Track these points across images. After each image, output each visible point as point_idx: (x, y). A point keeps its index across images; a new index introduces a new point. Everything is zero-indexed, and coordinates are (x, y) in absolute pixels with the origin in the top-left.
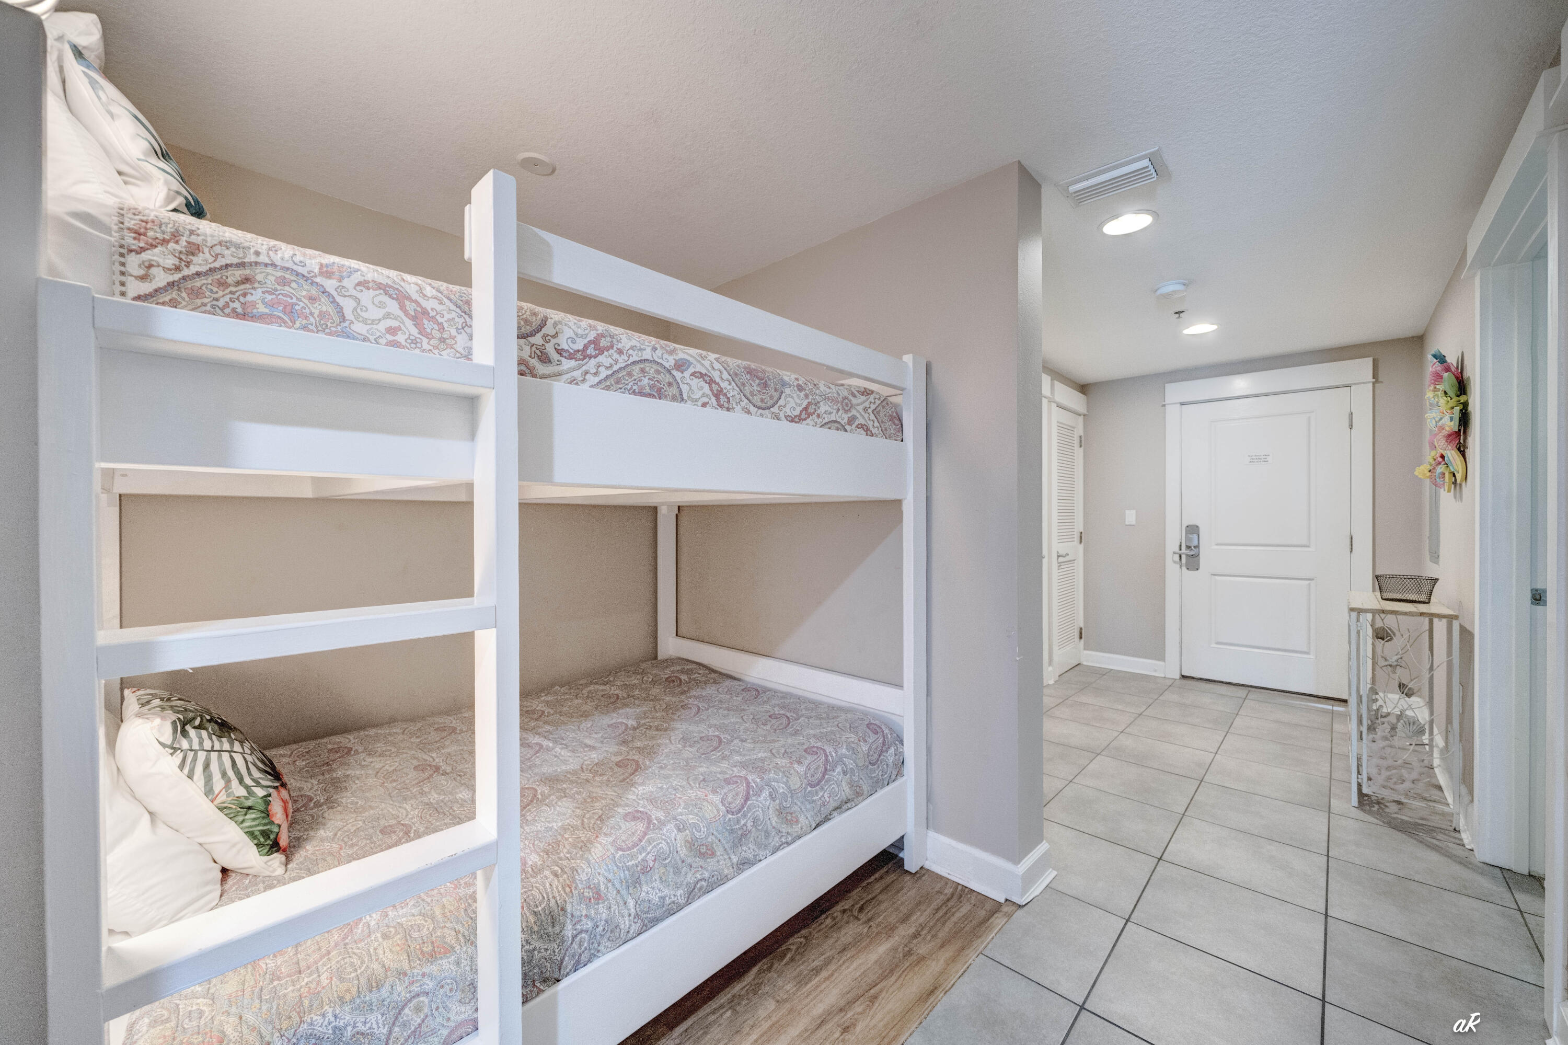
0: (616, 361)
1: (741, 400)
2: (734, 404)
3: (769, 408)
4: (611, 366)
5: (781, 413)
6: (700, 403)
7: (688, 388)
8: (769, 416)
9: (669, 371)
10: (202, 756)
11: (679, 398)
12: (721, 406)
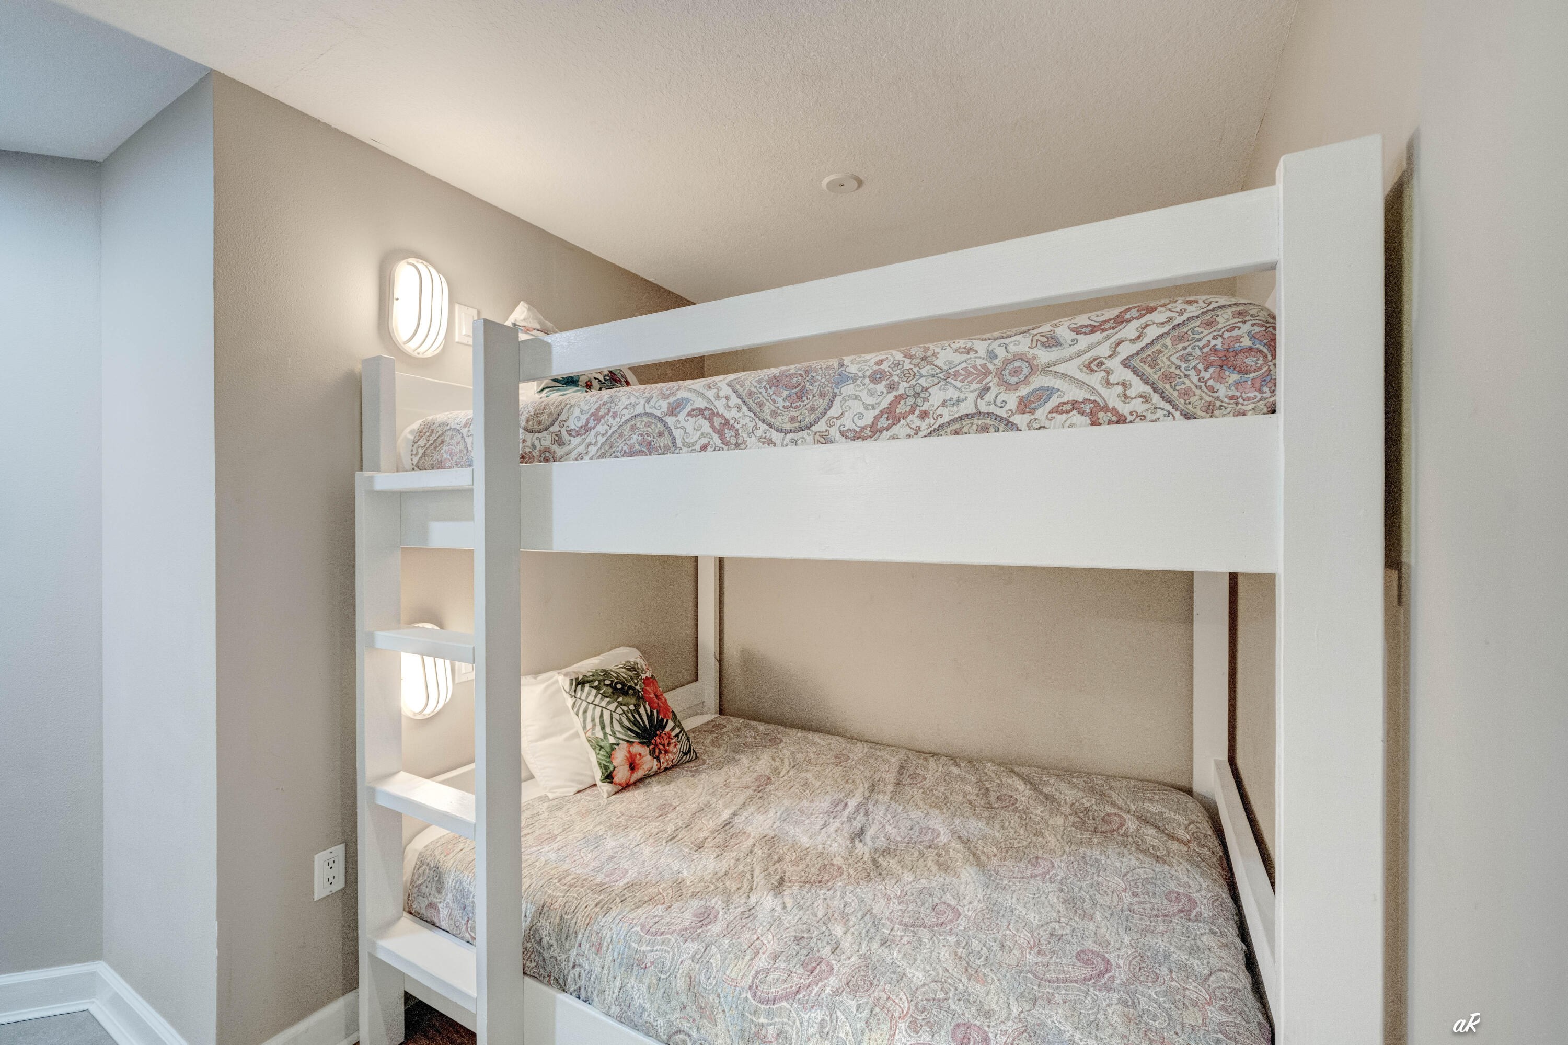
0: (610, 426)
1: (756, 428)
2: (745, 435)
3: (808, 428)
4: (607, 432)
5: (832, 430)
6: (698, 447)
7: (682, 432)
8: (810, 439)
9: (660, 419)
10: (584, 704)
11: (673, 448)
12: (727, 444)
